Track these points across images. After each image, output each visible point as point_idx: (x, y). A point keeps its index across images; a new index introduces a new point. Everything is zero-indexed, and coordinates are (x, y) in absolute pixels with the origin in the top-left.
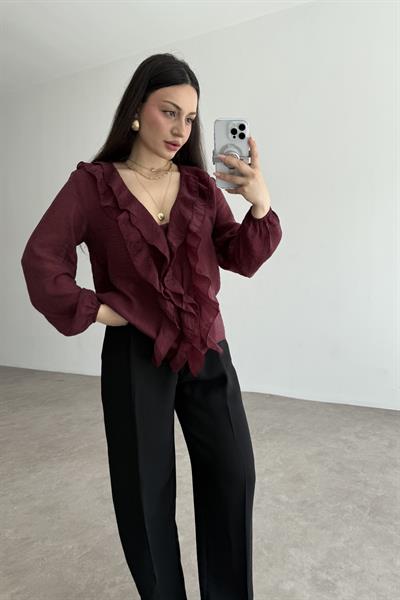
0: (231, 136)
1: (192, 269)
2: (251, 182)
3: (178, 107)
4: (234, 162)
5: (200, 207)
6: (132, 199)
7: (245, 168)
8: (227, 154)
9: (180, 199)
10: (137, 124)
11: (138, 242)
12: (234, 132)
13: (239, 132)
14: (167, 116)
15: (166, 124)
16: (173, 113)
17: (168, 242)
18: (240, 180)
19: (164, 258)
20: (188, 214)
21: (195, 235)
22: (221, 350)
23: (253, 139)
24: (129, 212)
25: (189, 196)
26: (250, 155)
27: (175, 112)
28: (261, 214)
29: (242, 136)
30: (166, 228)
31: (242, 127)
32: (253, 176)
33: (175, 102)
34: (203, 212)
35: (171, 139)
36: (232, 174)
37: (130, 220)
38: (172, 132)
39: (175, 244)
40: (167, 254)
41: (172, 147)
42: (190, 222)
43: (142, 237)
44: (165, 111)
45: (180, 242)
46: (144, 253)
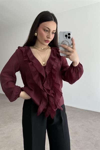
0: (65, 37)
1: (53, 81)
2: (72, 54)
3: (49, 29)
4: (66, 47)
5: (57, 60)
6: (34, 58)
7: (70, 49)
8: (64, 44)
9: (51, 58)
10: (36, 34)
11: (35, 72)
12: (66, 36)
13: (68, 36)
14: (45, 32)
15: (45, 34)
16: (47, 31)
17: (45, 72)
18: (68, 53)
19: (44, 77)
20: (53, 63)
21: (54, 70)
22: (62, 109)
23: (74, 38)
24: (32, 62)
25: (53, 57)
26: (72, 44)
27: (48, 31)
28: (76, 65)
29: (69, 38)
30: (45, 67)
31: (69, 34)
32: (73, 52)
33: (48, 27)
34: (58, 62)
35: (46, 39)
36: (65, 51)
37: (33, 64)
38: (47, 37)
39: (48, 73)
40: (45, 76)
41: (47, 42)
42: (53, 65)
43: (37, 70)
44: (44, 30)
45: (49, 72)
46: (37, 76)
